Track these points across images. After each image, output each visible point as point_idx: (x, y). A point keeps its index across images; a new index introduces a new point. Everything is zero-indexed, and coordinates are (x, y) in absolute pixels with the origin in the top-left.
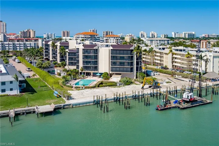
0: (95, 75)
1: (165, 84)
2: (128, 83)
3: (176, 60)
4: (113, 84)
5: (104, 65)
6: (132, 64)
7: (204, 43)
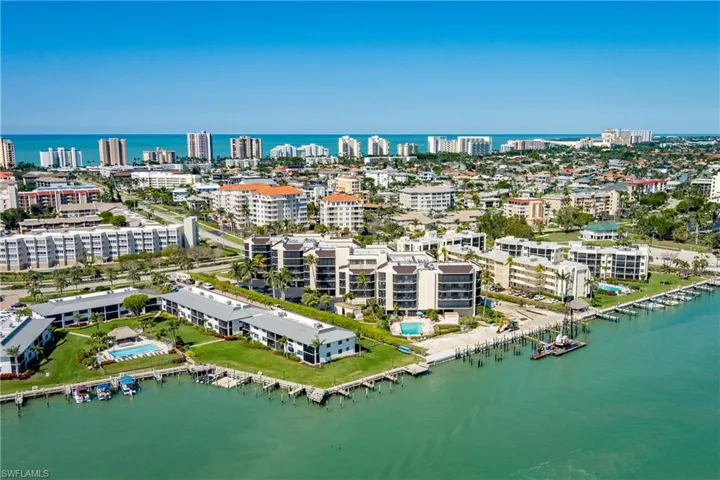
2: (472, 325)
3: (517, 274)
4: (451, 329)
7: (537, 207)
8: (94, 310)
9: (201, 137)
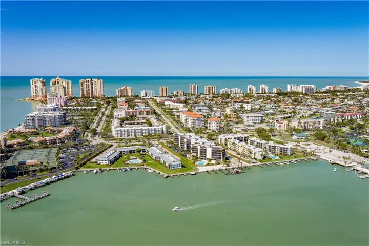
0: (205, 159)
1: (233, 164)
2: (218, 164)
4: (212, 164)
5: (209, 155)
6: (220, 156)
8: (130, 151)
9: (194, 86)
